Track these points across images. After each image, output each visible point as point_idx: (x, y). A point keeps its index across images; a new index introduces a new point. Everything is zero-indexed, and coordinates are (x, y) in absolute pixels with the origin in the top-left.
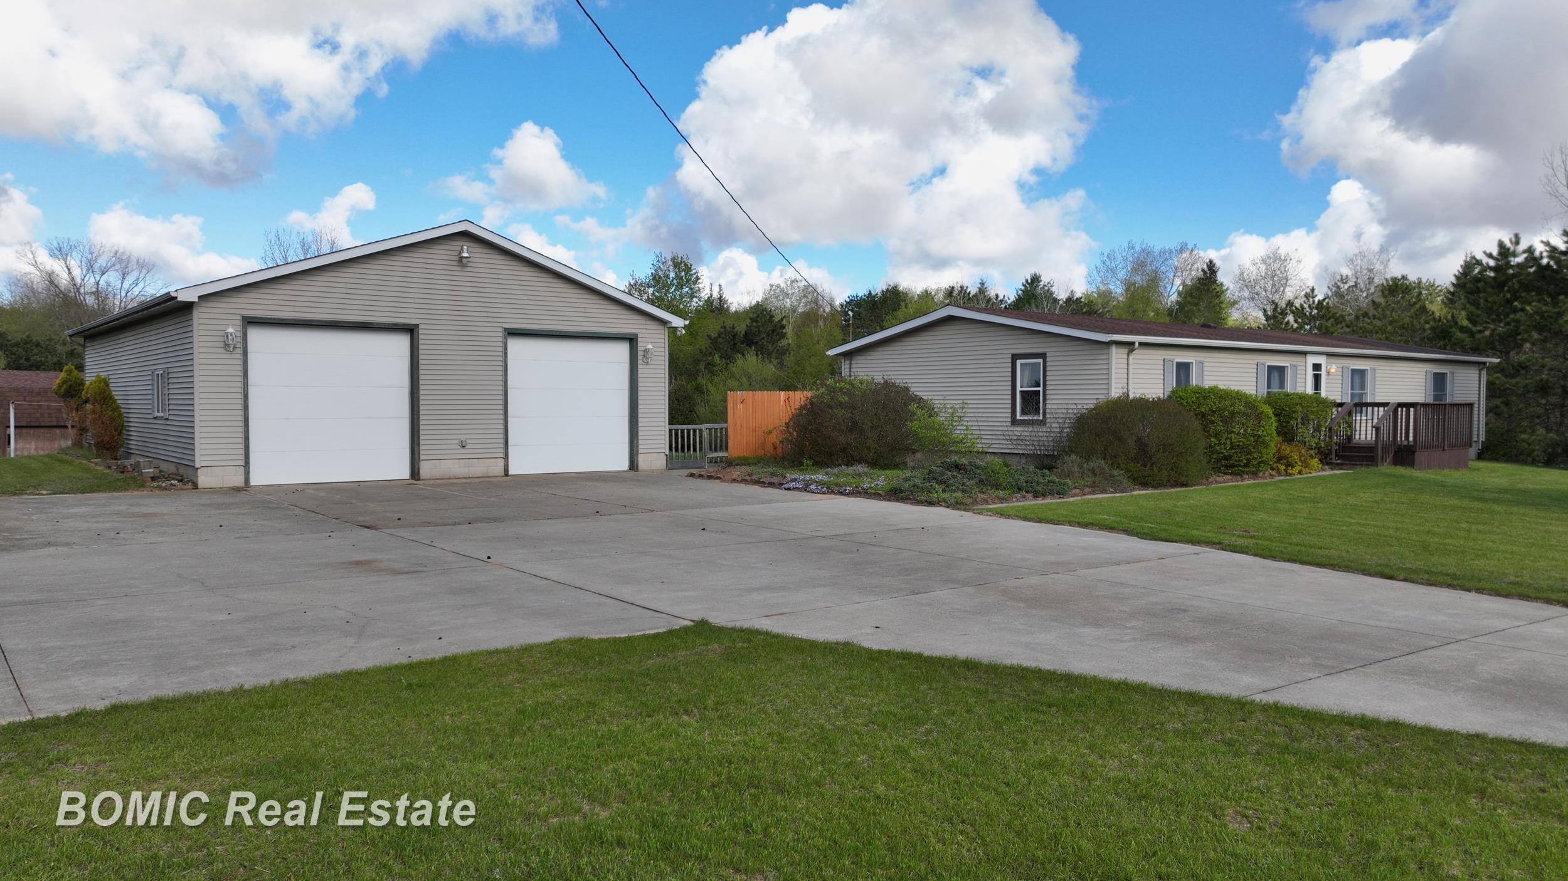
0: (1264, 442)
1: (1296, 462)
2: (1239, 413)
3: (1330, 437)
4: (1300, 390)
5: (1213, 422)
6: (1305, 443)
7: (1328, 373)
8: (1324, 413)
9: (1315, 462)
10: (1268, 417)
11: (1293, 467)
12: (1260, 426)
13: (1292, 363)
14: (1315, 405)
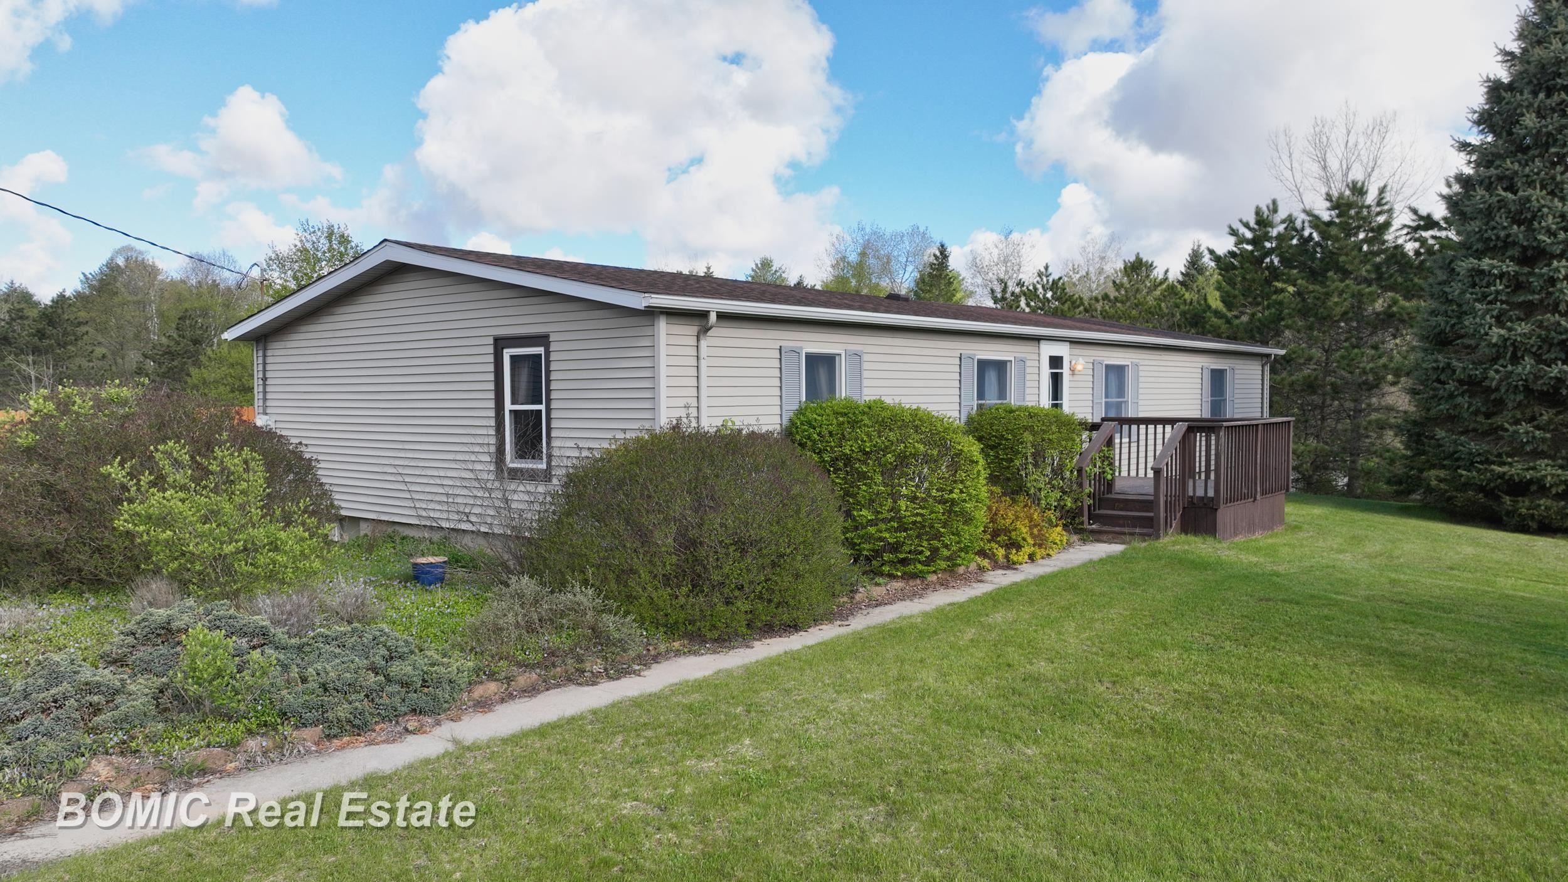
0: (963, 513)
1: (1024, 539)
2: (914, 456)
3: (1081, 485)
4: (1030, 402)
5: (863, 476)
6: (1039, 500)
7: (1073, 371)
8: (1070, 444)
9: (1057, 534)
10: (973, 462)
11: (1019, 547)
12: (955, 482)
13: (1017, 355)
14: (1054, 428)
